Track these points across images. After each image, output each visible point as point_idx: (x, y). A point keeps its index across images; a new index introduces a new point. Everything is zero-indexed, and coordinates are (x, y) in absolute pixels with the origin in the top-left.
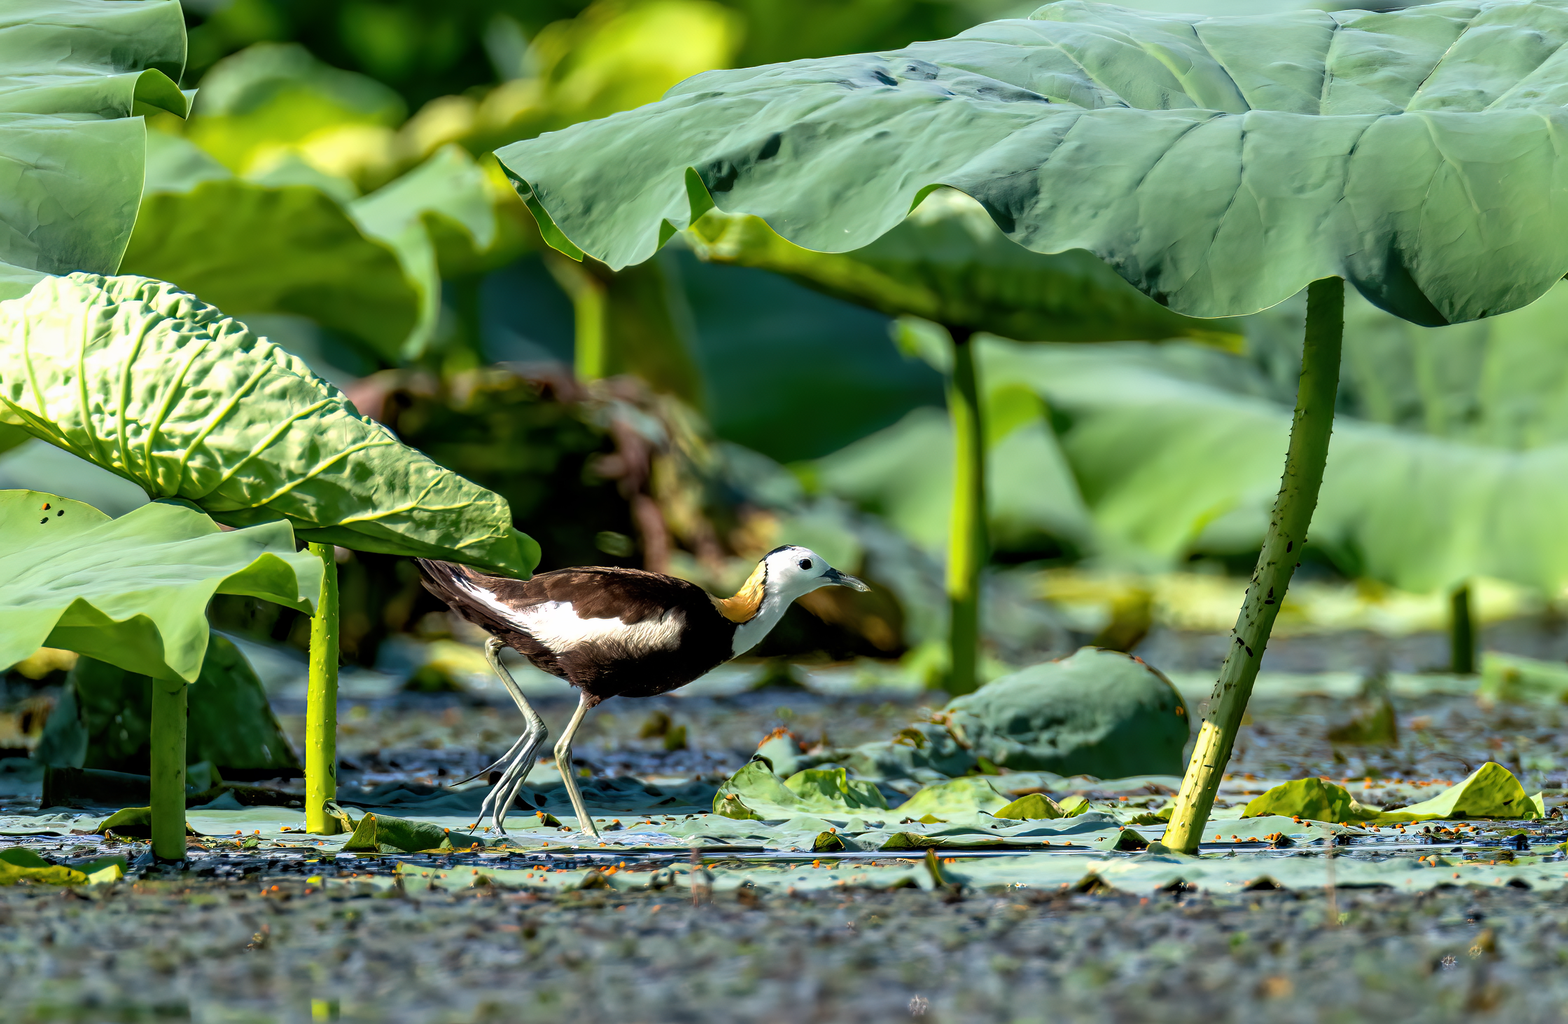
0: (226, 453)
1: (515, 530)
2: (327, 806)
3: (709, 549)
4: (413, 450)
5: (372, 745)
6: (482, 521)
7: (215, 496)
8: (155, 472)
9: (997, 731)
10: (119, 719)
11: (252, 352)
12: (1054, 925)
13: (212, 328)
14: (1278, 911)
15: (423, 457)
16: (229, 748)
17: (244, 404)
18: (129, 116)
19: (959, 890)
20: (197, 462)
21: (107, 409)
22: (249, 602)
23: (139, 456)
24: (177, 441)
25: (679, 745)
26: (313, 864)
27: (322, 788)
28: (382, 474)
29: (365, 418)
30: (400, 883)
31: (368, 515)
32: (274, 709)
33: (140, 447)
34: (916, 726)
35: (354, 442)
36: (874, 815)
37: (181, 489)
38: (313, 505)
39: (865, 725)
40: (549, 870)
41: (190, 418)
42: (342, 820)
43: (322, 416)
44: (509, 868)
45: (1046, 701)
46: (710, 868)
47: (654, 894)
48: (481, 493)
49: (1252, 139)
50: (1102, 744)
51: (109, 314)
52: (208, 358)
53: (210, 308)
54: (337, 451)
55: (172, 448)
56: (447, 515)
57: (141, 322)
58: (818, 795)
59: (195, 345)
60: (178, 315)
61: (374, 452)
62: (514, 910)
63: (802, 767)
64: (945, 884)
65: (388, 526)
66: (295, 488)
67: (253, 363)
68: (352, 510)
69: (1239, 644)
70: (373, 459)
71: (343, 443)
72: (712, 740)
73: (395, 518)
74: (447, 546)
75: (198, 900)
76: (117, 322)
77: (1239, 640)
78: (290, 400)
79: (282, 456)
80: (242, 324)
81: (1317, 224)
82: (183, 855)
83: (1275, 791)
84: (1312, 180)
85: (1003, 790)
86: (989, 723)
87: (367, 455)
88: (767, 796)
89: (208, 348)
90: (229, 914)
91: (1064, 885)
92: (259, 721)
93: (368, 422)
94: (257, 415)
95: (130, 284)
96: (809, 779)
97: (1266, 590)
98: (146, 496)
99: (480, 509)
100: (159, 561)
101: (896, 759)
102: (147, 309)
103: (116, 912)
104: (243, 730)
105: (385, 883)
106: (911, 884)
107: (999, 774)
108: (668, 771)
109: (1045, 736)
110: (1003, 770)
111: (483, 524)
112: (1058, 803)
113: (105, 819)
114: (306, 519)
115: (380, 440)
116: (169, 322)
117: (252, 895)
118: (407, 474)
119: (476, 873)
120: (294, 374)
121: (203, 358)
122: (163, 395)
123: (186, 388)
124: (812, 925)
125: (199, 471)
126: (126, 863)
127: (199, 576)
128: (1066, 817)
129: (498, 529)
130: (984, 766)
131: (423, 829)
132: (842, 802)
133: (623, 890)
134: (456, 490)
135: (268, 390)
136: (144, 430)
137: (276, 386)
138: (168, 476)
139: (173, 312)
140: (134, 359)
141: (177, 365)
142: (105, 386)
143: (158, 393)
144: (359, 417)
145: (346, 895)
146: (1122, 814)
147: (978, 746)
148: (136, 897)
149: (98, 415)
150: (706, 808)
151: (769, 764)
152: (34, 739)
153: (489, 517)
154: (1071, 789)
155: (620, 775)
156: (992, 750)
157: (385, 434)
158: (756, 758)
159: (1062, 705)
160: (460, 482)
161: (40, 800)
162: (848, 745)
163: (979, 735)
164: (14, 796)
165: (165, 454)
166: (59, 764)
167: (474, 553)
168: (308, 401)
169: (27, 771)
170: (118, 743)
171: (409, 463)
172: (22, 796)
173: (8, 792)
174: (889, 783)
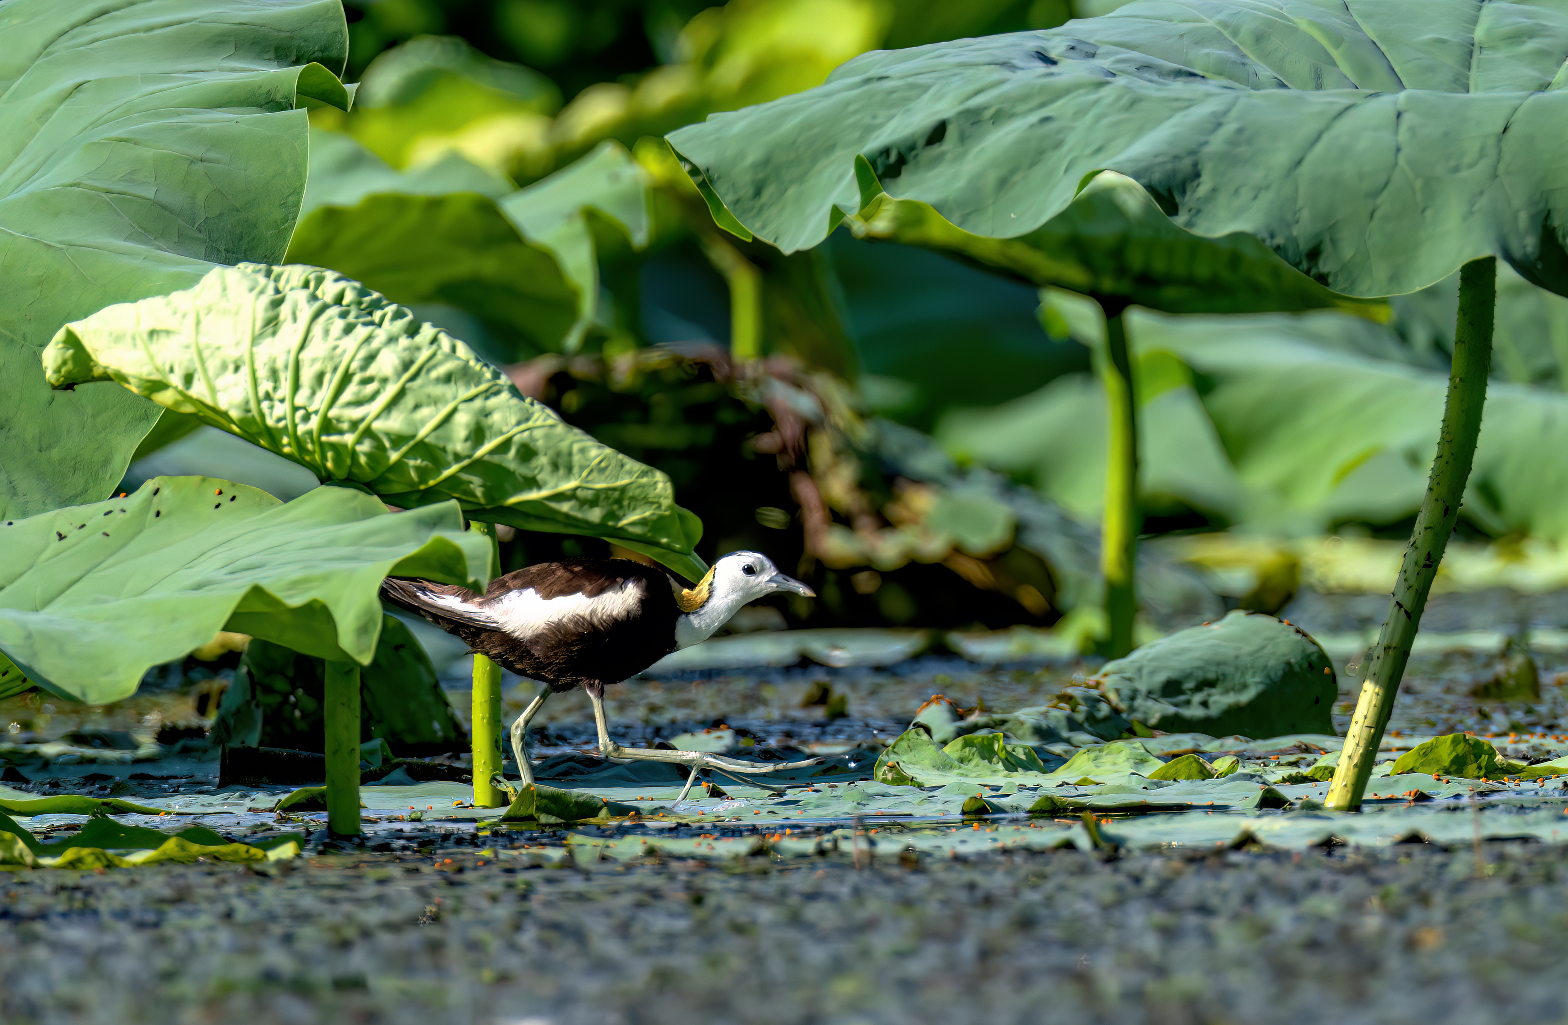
0: (393, 437)
1: (677, 506)
2: (494, 779)
3: (865, 522)
4: (577, 431)
6: (645, 498)
7: (383, 479)
8: (324, 457)
9: (1150, 693)
10: (292, 699)
11: (417, 338)
12: (1209, 883)
13: (377, 315)
14: (1427, 864)
15: (586, 437)
16: (399, 725)
17: (411, 389)
18: (292, 109)
19: (1116, 849)
20: (365, 447)
21: (277, 396)
23: (309, 441)
24: (345, 426)
25: (839, 714)
26: (487, 837)
27: (488, 763)
28: (546, 454)
29: (528, 400)
30: (571, 854)
31: (534, 495)
32: (443, 686)
33: (310, 433)
34: (1070, 691)
35: (519, 423)
36: (1031, 778)
37: (350, 473)
38: (481, 486)
40: (716, 839)
41: (358, 403)
42: (509, 794)
43: (487, 398)
44: (677, 837)
45: (1198, 663)
46: (872, 834)
47: (818, 860)
48: (642, 472)
49: (1408, 119)
50: (1252, 705)
51: (277, 304)
52: (375, 344)
53: (375, 295)
54: (502, 433)
55: (341, 433)
56: (610, 492)
57: (306, 311)
58: (977, 760)
59: (361, 332)
60: (345, 302)
61: (538, 434)
62: (683, 877)
63: (960, 733)
64: (1103, 844)
65: (554, 505)
66: (463, 470)
67: (418, 349)
68: (518, 490)
69: (1398, 607)
70: (537, 440)
71: (507, 424)
72: (871, 708)
73: (560, 497)
74: (611, 523)
75: (373, 874)
76: (285, 310)
77: (1398, 603)
78: (456, 383)
79: (449, 439)
80: (406, 310)
81: (1472, 204)
82: (358, 830)
83: (1422, 747)
84: (1467, 159)
85: (1158, 753)
86: (1142, 686)
87: (531, 436)
88: (927, 762)
89: (374, 334)
90: (403, 887)
91: (1219, 843)
92: (430, 699)
93: (532, 404)
94: (424, 399)
95: (295, 274)
96: (967, 744)
97: (1424, 554)
98: (314, 480)
99: (642, 486)
100: (331, 543)
101: (1052, 724)
102: (314, 298)
103: (293, 888)
104: (413, 706)
105: (556, 854)
106: (1069, 846)
107: (1153, 737)
108: (829, 739)
109: (1197, 698)
110: (1156, 732)
111: (645, 501)
112: (1211, 763)
113: (284, 797)
114: (473, 500)
115: (545, 420)
116: (334, 311)
117: (426, 868)
118: (570, 454)
119: (645, 843)
120: (458, 359)
121: (369, 344)
122: (330, 382)
123: (353, 374)
124: (972, 886)
125: (366, 454)
126: (303, 840)
127: (372, 558)
128: (1217, 777)
129: (660, 506)
130: (1138, 728)
131: (581, 799)
132: (1000, 766)
133: (788, 856)
134: (618, 468)
135: (434, 374)
136: (313, 417)
137: (442, 370)
138: (338, 460)
139: (339, 299)
140: (302, 347)
141: (344, 352)
142: (274, 375)
143: (326, 379)
144: (522, 399)
145: (518, 866)
146: (1273, 772)
147: (1132, 709)
148: (314, 872)
149: (268, 402)
150: (868, 775)
151: (928, 731)
152: (210, 721)
153: (652, 494)
154: (1223, 750)
155: (782, 744)
156: (1145, 713)
157: (548, 416)
158: (914, 725)
159: (1214, 668)
160: (622, 460)
161: (217, 780)
162: (1005, 711)
163: (1133, 698)
164: (192, 777)
165: (334, 439)
166: (235, 744)
167: (637, 530)
168: (473, 385)
169: (205, 751)
170: (291, 722)
171: (572, 443)
172: (199, 776)
173: (185, 773)
174: (1046, 747)
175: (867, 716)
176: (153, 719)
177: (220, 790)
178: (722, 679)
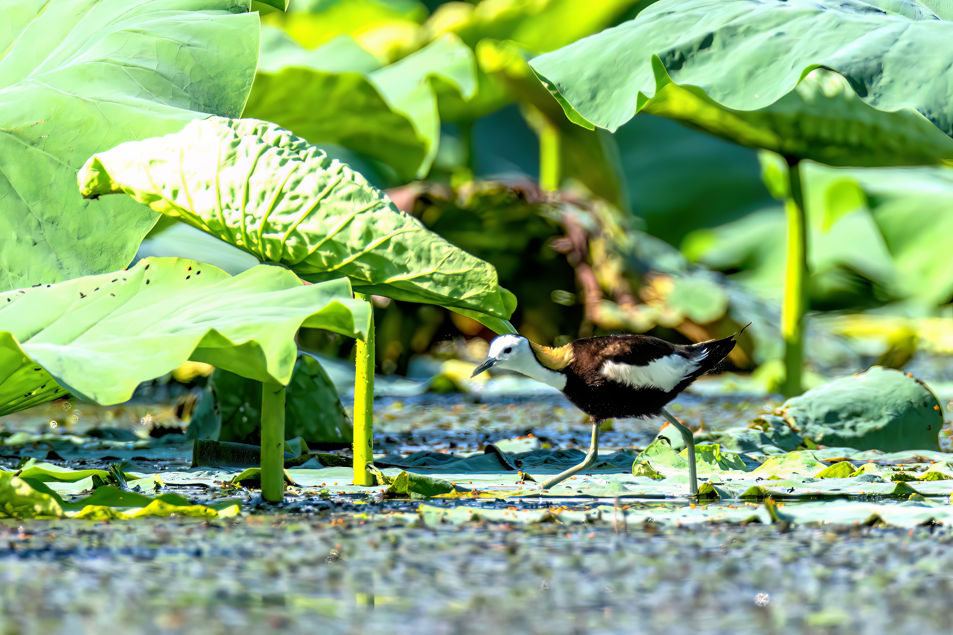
0: (311, 236)
1: (500, 287)
2: (367, 466)
3: (626, 299)
4: (434, 234)
5: (406, 427)
6: (479, 281)
7: (304, 264)
8: (264, 249)
9: (817, 420)
10: (242, 409)
11: (329, 169)
13: (302, 153)
15: (440, 239)
16: (313, 429)
17: (323, 204)
18: (248, 12)
19: (788, 524)
20: (293, 242)
21: (233, 206)
22: (324, 333)
23: (254, 237)
24: (279, 227)
25: (609, 429)
27: (364, 455)
28: (413, 250)
29: (402, 213)
30: (421, 517)
31: (404, 277)
32: (343, 403)
33: (255, 232)
34: (763, 417)
35: (395, 229)
36: (737, 475)
37: (283, 259)
38: (368, 270)
39: (729, 416)
40: (518, 510)
41: (288, 213)
42: (377, 477)
43: (374, 211)
44: (495, 508)
45: (850, 401)
46: (625, 509)
48: (477, 263)
50: (885, 428)
51: (235, 145)
52: (300, 174)
53: (302, 140)
54: (384, 235)
55: (276, 232)
56: (456, 277)
57: (256, 150)
58: (701, 462)
59: (291, 165)
60: (281, 145)
61: (408, 236)
64: (778, 520)
65: (417, 284)
66: (357, 259)
67: (329, 177)
68: (393, 273)
70: (407, 240)
71: (388, 230)
73: (421, 279)
74: (455, 297)
76: (240, 149)
78: (353, 201)
79: (348, 238)
80: (322, 151)
82: (283, 499)
85: (822, 460)
86: (812, 415)
87: (403, 238)
88: (668, 463)
89: (300, 167)
91: (857, 522)
92: (333, 411)
93: (405, 216)
94: (331, 211)
95: (251, 123)
98: (257, 262)
99: (477, 273)
100: (265, 305)
101: (751, 439)
102: (260, 141)
104: (322, 416)
105: (411, 518)
106: (756, 521)
107: (818, 449)
109: (849, 424)
110: (821, 446)
111: (479, 283)
113: (237, 474)
114: (363, 279)
115: (413, 227)
116: (276, 149)
118: (429, 250)
119: (472, 512)
120: (356, 184)
121: (296, 172)
122: (270, 197)
123: (285, 193)
125: (293, 248)
126: (243, 505)
127: (290, 315)
129: (489, 286)
130: (808, 443)
131: (439, 483)
132: (717, 466)
133: (567, 523)
134: (462, 260)
135: (339, 195)
136: (258, 221)
137: (344, 192)
138: (274, 250)
139: (277, 144)
140: (252, 174)
141: (280, 178)
142: (232, 192)
143: (267, 196)
144: (398, 212)
147: (805, 431)
149: (228, 210)
150: (627, 470)
151: (668, 441)
152: (185, 422)
153: (483, 279)
154: (866, 459)
155: (569, 448)
156: (814, 433)
157: (415, 224)
158: (659, 437)
159: (860, 404)
160: (464, 255)
161: (191, 462)
162: (719, 429)
163: (805, 423)
164: (173, 460)
165: (272, 236)
166: (202, 438)
167: (473, 302)
168: (365, 202)
169: (182, 443)
170: (241, 425)
171: (431, 243)
172: (179, 459)
173: (169, 457)
174: (746, 454)
175: (626, 431)
176: (147, 420)
177: (193, 469)
178: (529, 404)
